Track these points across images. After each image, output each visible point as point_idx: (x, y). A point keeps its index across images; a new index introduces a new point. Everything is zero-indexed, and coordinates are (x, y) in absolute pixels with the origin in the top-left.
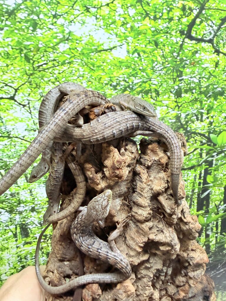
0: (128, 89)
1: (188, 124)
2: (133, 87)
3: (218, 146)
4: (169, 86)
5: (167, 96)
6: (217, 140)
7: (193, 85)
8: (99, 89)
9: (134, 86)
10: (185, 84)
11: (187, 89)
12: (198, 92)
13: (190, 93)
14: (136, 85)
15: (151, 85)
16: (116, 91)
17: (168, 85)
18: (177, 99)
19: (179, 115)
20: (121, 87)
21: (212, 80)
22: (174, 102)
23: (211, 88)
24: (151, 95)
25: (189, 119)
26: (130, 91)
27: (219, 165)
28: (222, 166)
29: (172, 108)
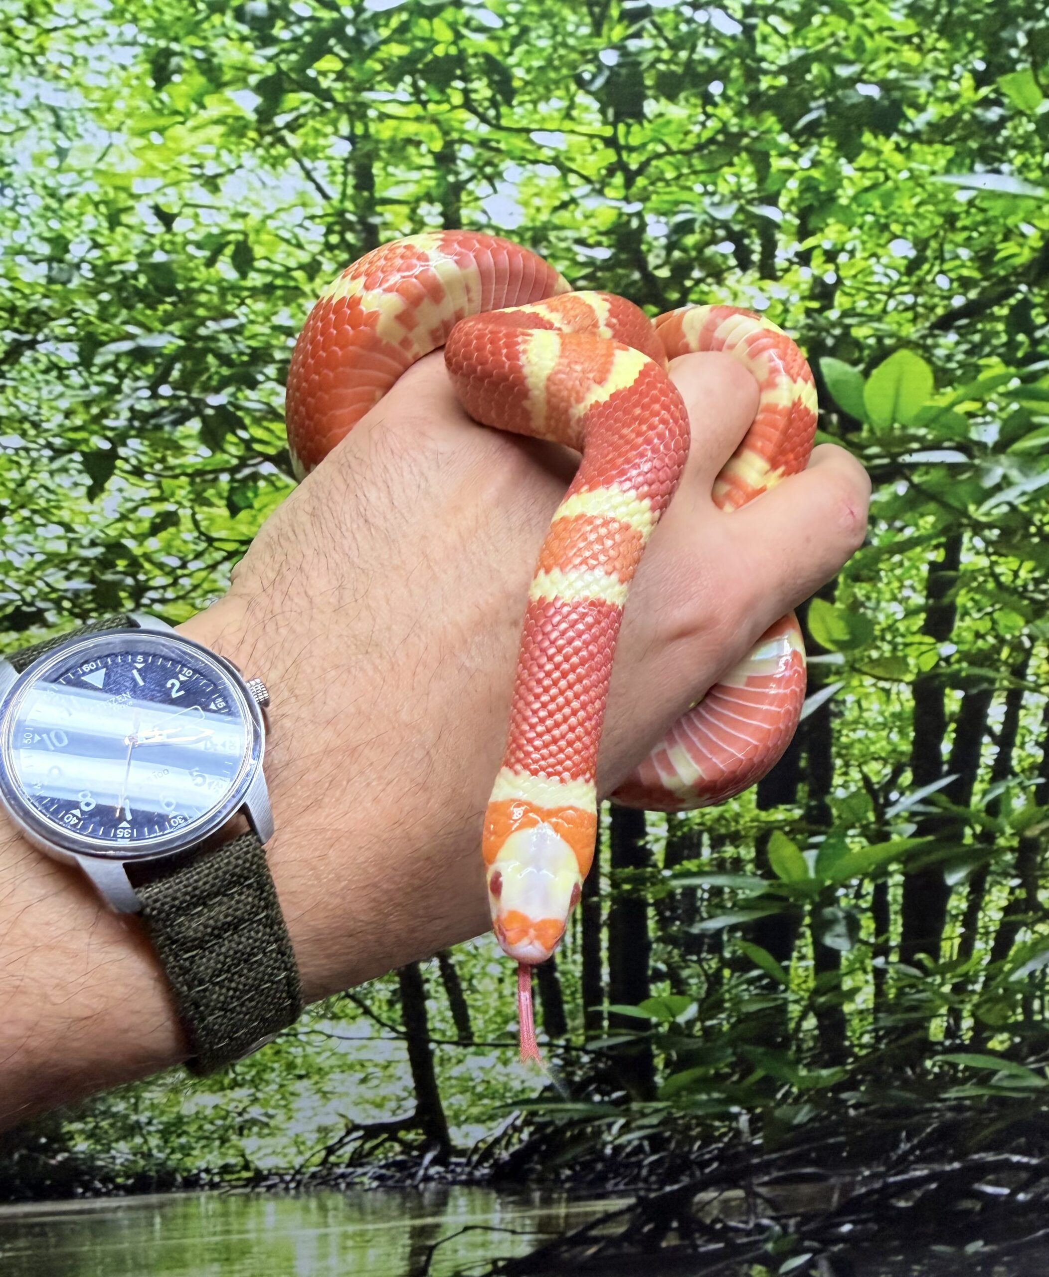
0: (332, 42)
1: (688, 283)
2: (360, 32)
3: (871, 431)
4: (564, 45)
5: (557, 103)
6: (861, 396)
7: (709, 53)
8: (178, 29)
9: (366, 32)
10: (662, 44)
11: (673, 73)
12: (739, 93)
13: (693, 100)
14: (377, 26)
15: (465, 31)
16: (271, 51)
17: (559, 38)
18: (614, 125)
19: (635, 222)
20: (298, 30)
21: (826, 31)
22: (599, 144)
23: (820, 77)
24: (466, 93)
25: (693, 254)
26: (345, 55)
27: (880, 551)
28: (897, 558)
29: (588, 180)
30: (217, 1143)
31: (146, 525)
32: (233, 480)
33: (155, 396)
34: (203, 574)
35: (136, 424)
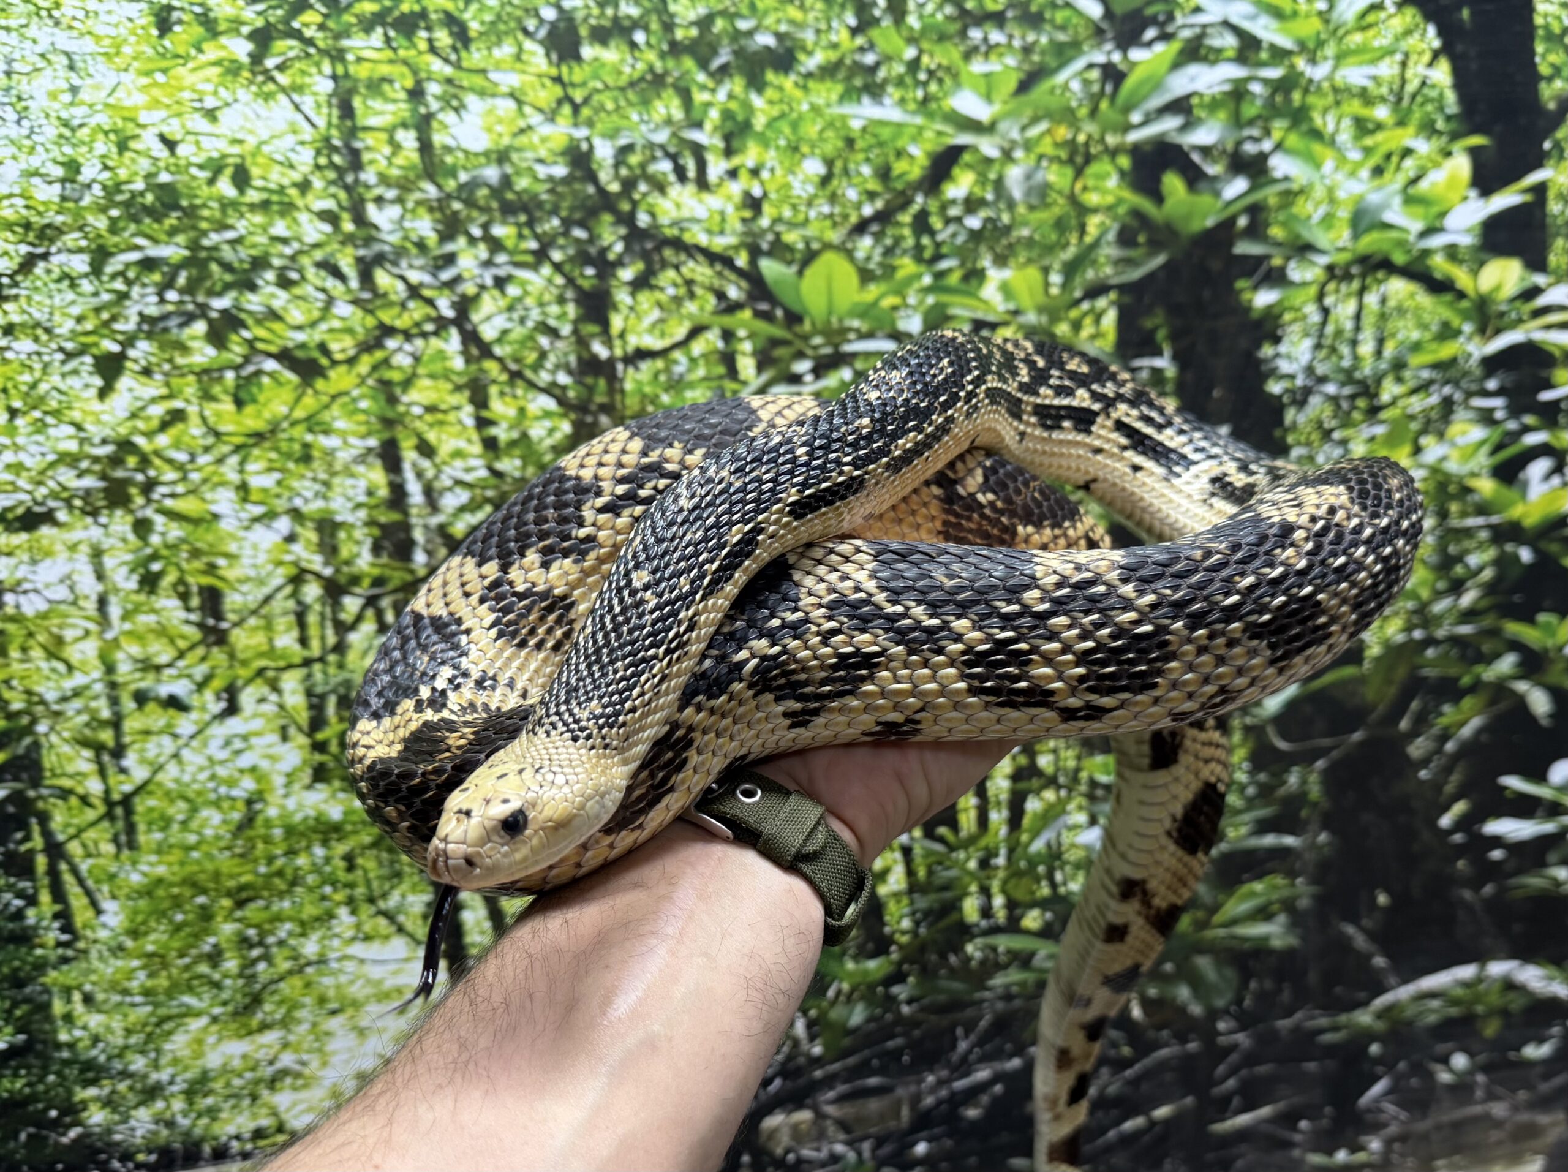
1: (637, 196)
3: (813, 324)
4: (510, 4)
5: (508, 50)
6: (798, 293)
7: (630, 11)
11: (603, 26)
12: (660, 42)
13: (622, 47)
18: (558, 66)
19: (584, 146)
22: (548, 83)
23: (725, 30)
24: (430, 41)
25: (638, 171)
29: (541, 111)
30: (246, 1102)
31: (155, 423)
32: (238, 377)
33: (162, 301)
34: (211, 468)
35: (145, 327)
